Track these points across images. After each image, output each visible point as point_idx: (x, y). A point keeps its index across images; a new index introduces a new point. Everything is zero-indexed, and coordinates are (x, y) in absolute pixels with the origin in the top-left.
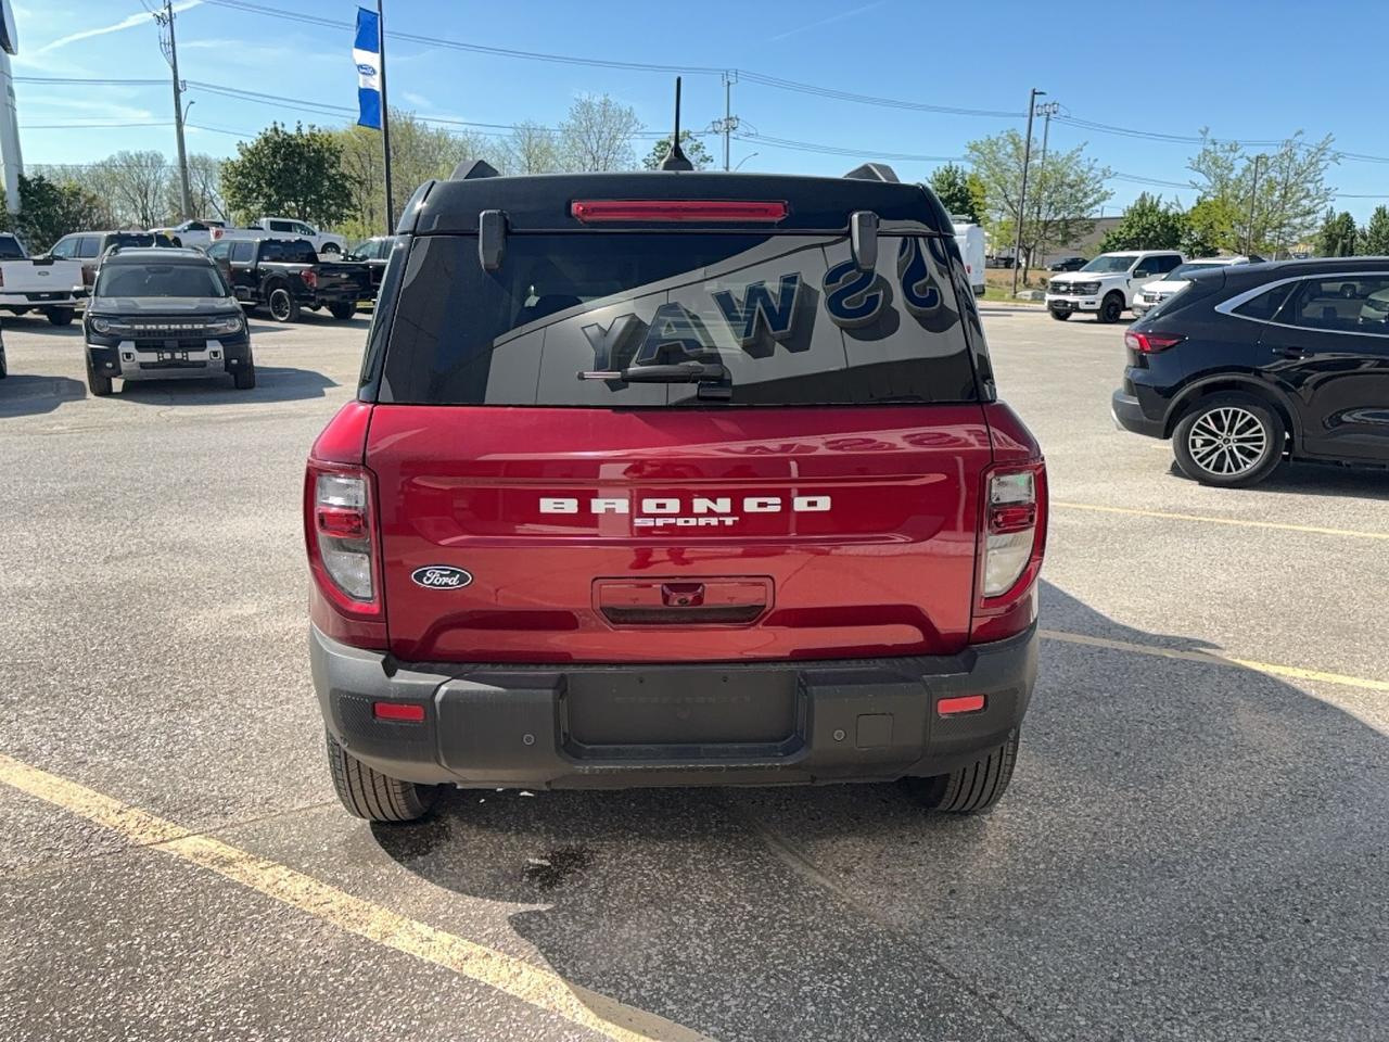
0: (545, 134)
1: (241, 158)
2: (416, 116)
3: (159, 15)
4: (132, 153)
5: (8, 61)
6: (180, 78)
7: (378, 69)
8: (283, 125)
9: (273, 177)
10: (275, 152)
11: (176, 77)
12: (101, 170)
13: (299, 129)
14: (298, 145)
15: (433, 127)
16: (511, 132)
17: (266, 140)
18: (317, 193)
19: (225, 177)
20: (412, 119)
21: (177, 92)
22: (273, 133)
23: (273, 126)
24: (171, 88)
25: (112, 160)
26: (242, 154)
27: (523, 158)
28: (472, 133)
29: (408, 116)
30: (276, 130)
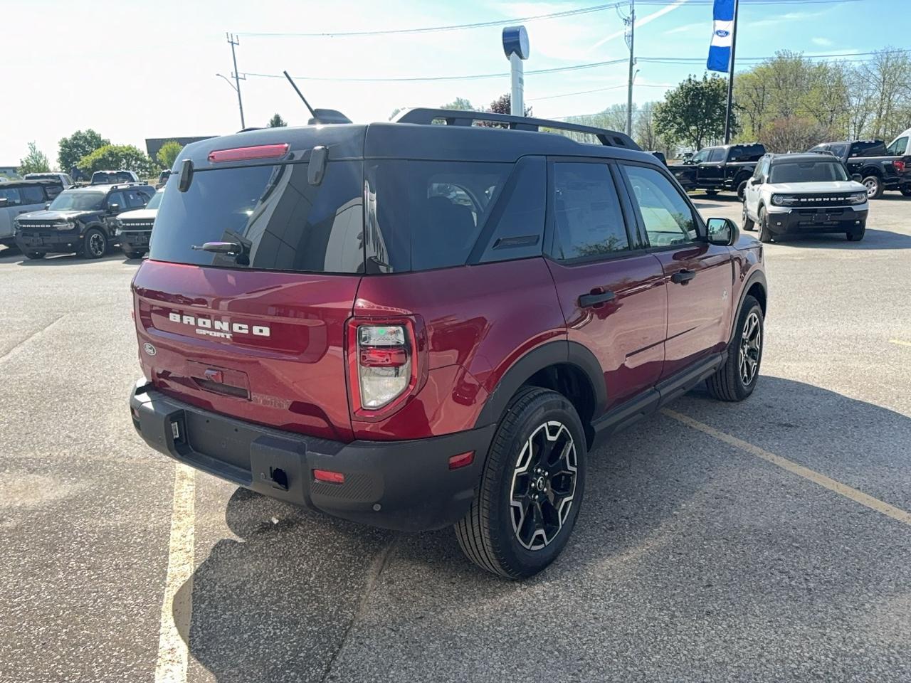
0: (901, 54)
1: (665, 101)
2: (804, 55)
3: (626, 18)
4: (619, 105)
5: (521, 64)
6: (634, 57)
7: (731, 32)
8: (695, 76)
9: (683, 111)
10: (687, 95)
11: (632, 56)
12: (601, 116)
13: (705, 78)
14: (702, 88)
15: (815, 61)
16: (871, 57)
17: (682, 88)
18: (711, 119)
19: (655, 115)
20: (800, 57)
21: (632, 65)
22: (688, 82)
23: (688, 78)
24: (629, 63)
25: (608, 110)
26: (667, 99)
27: (880, 76)
28: (840, 62)
29: (798, 56)
30: (690, 80)
